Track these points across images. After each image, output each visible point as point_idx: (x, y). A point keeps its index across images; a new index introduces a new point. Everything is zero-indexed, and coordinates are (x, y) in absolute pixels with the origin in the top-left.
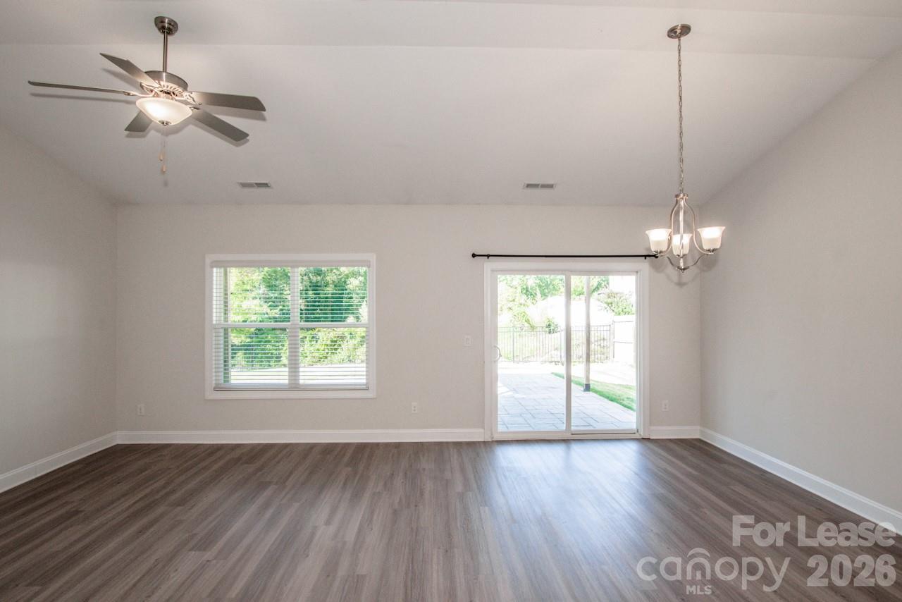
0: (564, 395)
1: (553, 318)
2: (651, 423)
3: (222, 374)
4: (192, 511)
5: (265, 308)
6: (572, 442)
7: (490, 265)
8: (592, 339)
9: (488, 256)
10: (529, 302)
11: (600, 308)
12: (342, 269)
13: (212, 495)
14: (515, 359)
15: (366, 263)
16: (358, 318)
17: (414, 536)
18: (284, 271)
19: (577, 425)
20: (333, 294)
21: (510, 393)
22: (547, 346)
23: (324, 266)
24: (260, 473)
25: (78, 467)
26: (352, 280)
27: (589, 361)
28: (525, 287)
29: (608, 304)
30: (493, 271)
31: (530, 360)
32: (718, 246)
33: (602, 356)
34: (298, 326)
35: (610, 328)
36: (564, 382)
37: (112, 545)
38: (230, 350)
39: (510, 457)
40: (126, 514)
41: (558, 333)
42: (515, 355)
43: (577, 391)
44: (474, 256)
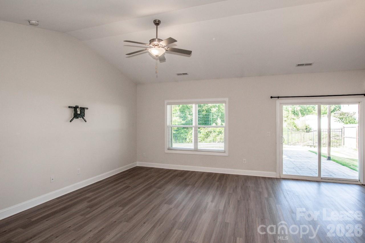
0: (317, 161)
1: (309, 125)
3: (170, 144)
4: (164, 191)
5: (181, 120)
6: (322, 182)
7: (278, 101)
8: (331, 136)
9: (278, 97)
10: (295, 118)
11: (335, 120)
12: (209, 105)
13: (169, 187)
14: (289, 144)
15: (224, 102)
16: (216, 124)
17: (247, 212)
18: (187, 106)
19: (323, 175)
20: (206, 114)
21: (288, 158)
22: (306, 138)
23: (202, 104)
24: (185, 181)
25: (126, 172)
26: (213, 109)
27: (330, 146)
28: (293, 111)
29: (340, 119)
30: (281, 104)
31: (296, 144)
33: (337, 144)
34: (197, 127)
35: (342, 131)
36: (317, 157)
37: (141, 198)
38: (172, 135)
39: (287, 186)
40: (143, 189)
41: (312, 132)
42: (289, 142)
43: (324, 160)
44: (271, 97)
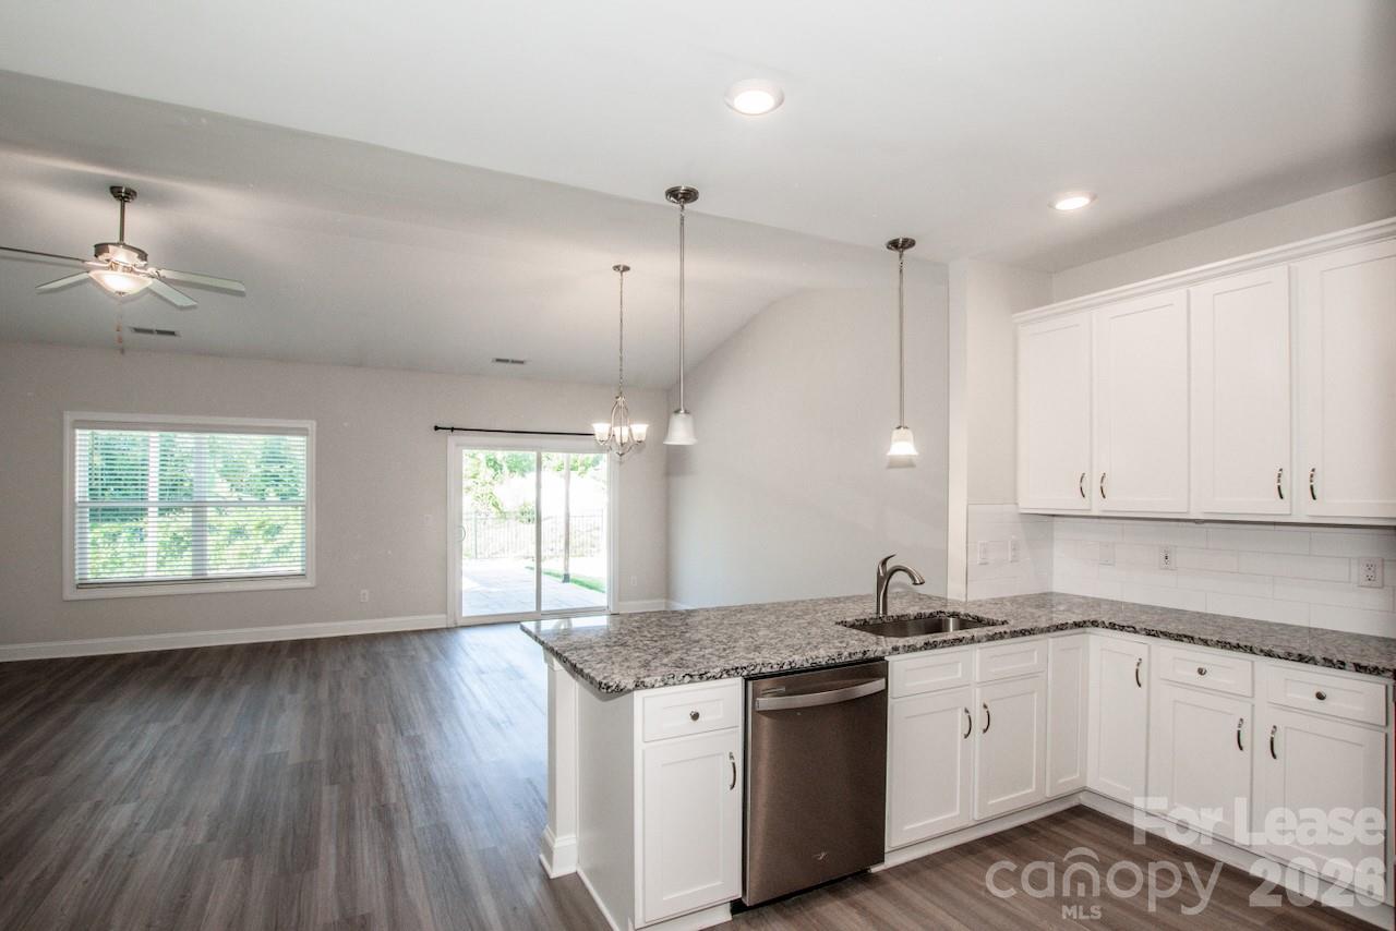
0: (533, 583)
2: (620, 600)
7: (453, 439)
9: (453, 429)
10: (495, 480)
14: (479, 556)
15: (305, 432)
19: (548, 606)
28: (491, 461)
30: (457, 445)
31: (498, 555)
32: (643, 439)
34: (206, 504)
36: (534, 574)
39: (472, 643)
43: (551, 581)
44: (437, 428)
